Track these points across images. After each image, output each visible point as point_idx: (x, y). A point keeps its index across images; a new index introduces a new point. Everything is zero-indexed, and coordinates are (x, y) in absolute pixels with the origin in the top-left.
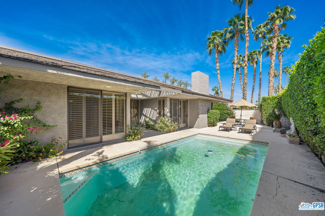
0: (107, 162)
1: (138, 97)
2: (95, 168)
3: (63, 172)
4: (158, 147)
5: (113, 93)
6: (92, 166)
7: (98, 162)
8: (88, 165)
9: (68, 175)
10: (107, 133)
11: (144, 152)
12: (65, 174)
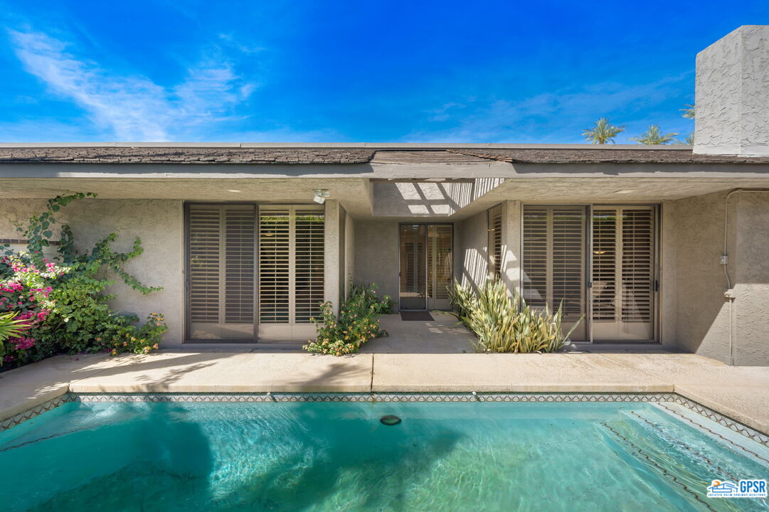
0: (169, 397)
1: (436, 212)
2: (138, 401)
3: (74, 391)
4: (349, 400)
5: (290, 206)
6: (132, 397)
7: (145, 390)
8: (121, 391)
9: (85, 400)
10: (278, 319)
11: (289, 400)
12: (81, 397)
